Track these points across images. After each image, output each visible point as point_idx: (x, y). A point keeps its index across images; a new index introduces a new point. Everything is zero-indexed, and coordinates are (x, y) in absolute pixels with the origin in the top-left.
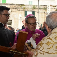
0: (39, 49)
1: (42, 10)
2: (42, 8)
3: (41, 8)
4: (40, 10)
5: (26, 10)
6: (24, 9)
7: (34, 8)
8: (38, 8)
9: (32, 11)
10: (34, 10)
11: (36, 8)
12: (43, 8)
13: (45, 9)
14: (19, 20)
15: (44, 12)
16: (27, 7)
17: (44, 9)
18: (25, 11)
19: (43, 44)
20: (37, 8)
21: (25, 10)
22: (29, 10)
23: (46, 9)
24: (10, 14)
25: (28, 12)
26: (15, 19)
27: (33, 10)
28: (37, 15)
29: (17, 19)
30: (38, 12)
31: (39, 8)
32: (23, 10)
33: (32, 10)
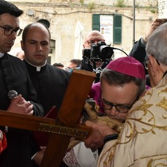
0: (139, 120)
1: (142, 11)
2: (143, 6)
3: (142, 7)
4: (136, 12)
5: (97, 11)
6: (91, 9)
7: (121, 6)
8: (132, 4)
9: (113, 15)
10: (120, 12)
11: (125, 6)
12: (147, 5)
13: (151, 9)
14: (77, 40)
15: (148, 18)
16: (101, 3)
17: (149, 8)
19: (150, 106)
20: (128, 7)
21: (93, 10)
22: (105, 10)
23: (156, 10)
24: (51, 22)
25: (101, 17)
26: (63, 36)
27: (116, 11)
28: (127, 27)
29: (70, 37)
30: (132, 17)
31: (135, 7)
32: (86, 10)
33: (113, 11)
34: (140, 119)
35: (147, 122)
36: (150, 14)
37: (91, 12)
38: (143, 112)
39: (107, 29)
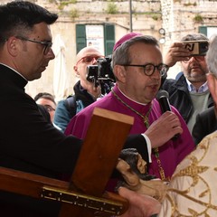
0: (184, 193)
1: (141, 18)
2: (142, 11)
3: (140, 13)
4: (134, 19)
5: (82, 20)
6: (74, 17)
7: (113, 12)
8: (128, 10)
9: (103, 24)
10: (112, 20)
11: (118, 13)
12: (147, 10)
13: (153, 15)
14: (56, 59)
15: (149, 28)
16: (86, 9)
17: (150, 13)
18: (77, 25)
19: (204, 169)
20: (123, 13)
21: (76, 19)
22: (92, 18)
23: (158, 15)
25: (87, 28)
27: (107, 19)
31: (132, 12)
32: (68, 19)
33: (103, 19)
34: (186, 192)
35: (197, 198)
36: (151, 22)
37: (73, 22)
38: (191, 180)
39: (96, 44)
